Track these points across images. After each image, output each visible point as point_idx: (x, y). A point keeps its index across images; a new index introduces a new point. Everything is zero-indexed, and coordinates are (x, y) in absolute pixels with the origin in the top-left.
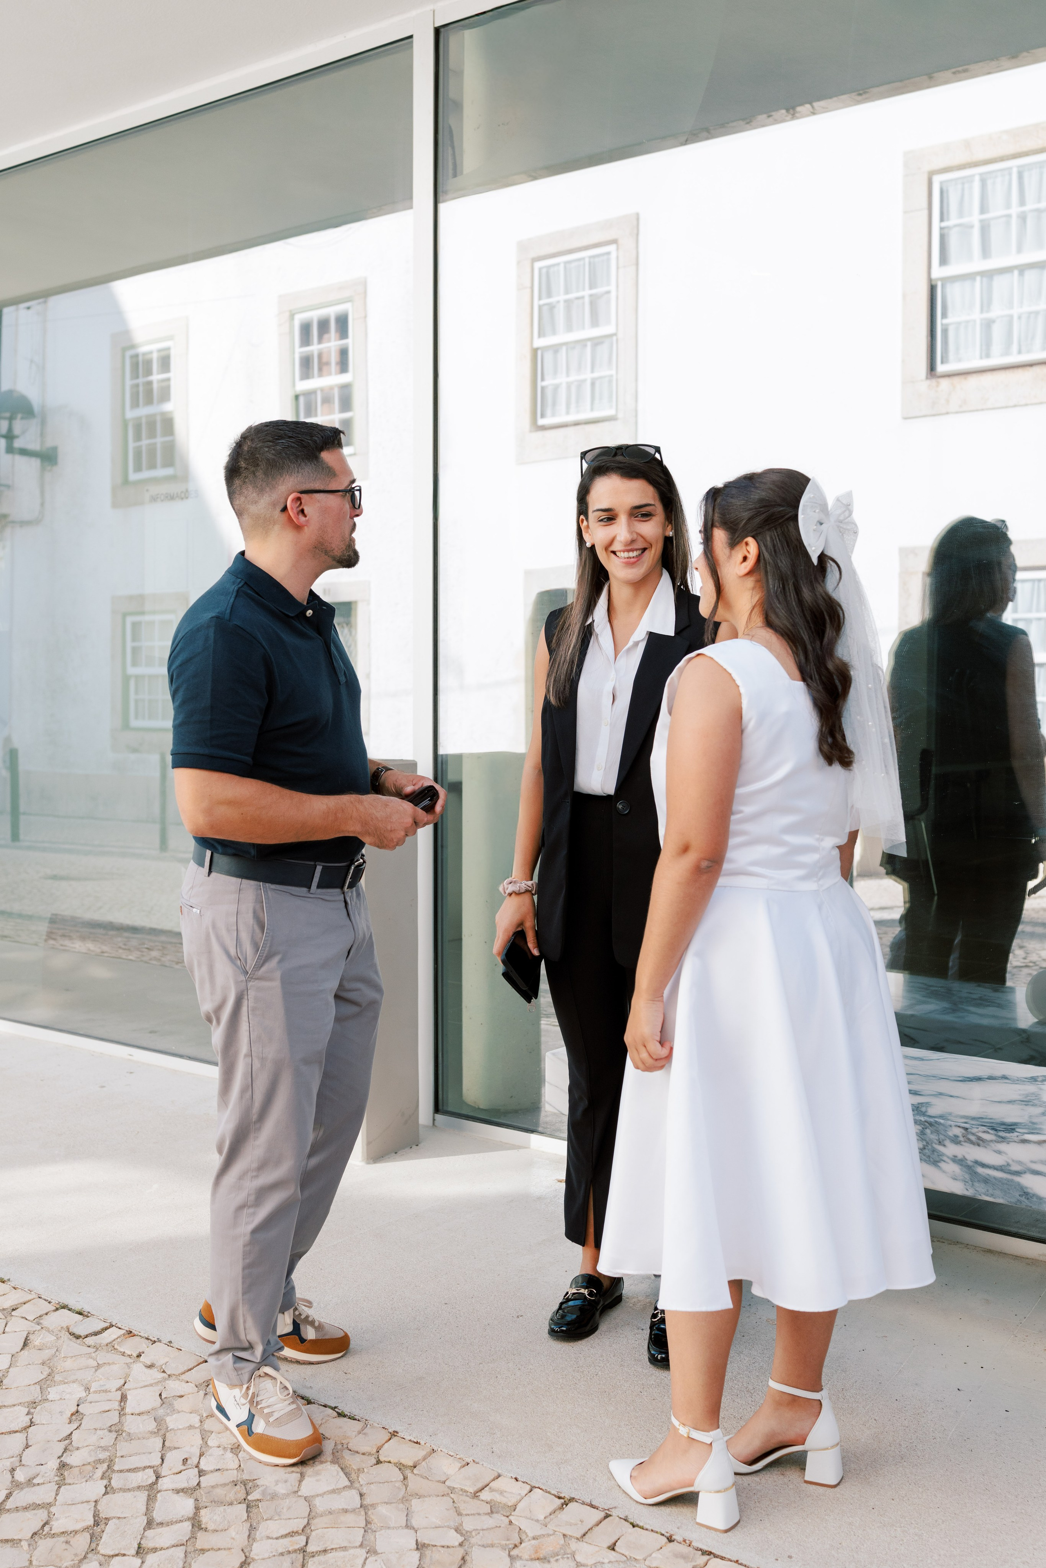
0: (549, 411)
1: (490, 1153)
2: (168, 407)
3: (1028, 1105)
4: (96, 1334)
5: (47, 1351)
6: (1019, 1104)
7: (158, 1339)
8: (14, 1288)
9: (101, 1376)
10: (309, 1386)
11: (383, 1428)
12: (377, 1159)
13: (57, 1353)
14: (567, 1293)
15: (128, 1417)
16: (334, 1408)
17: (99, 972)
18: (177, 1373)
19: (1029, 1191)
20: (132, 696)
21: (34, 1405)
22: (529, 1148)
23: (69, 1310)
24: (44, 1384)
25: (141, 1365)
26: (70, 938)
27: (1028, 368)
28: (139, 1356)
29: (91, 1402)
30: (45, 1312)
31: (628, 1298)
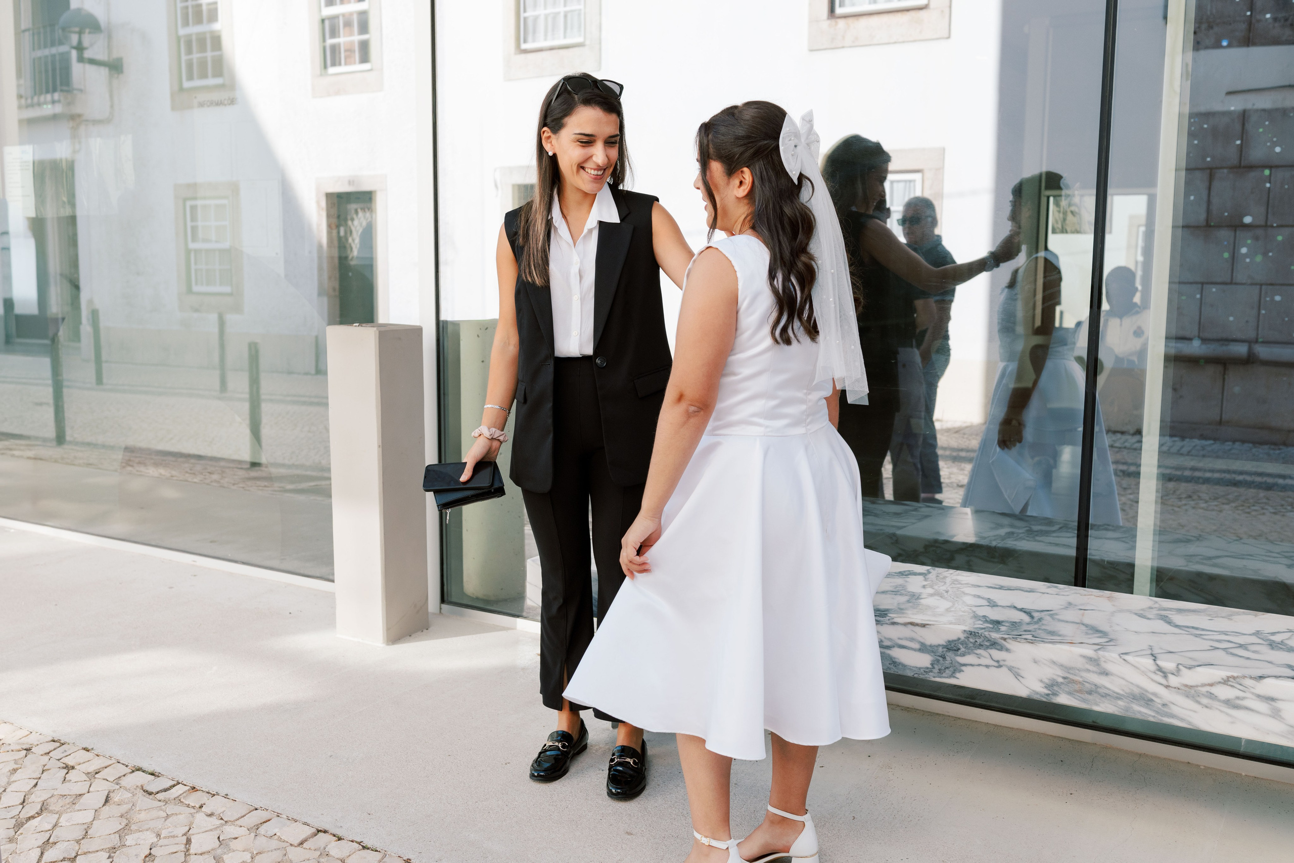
0: (530, 38)
1: (485, 634)
2: (216, 26)
3: (897, 594)
4: (166, 790)
5: (125, 806)
6: (890, 594)
7: (217, 792)
8: (97, 755)
9: (170, 825)
10: (340, 825)
11: (399, 857)
12: (395, 641)
13: (133, 807)
14: (545, 745)
15: (192, 856)
16: (359, 843)
17: (169, 493)
18: (232, 820)
19: (897, 660)
20: (193, 267)
21: (114, 850)
22: (516, 629)
23: (143, 772)
24: (122, 833)
25: (203, 814)
26: (145, 465)
27: (906, 12)
28: (201, 807)
29: (161, 846)
30: (123, 774)
31: (592, 746)
